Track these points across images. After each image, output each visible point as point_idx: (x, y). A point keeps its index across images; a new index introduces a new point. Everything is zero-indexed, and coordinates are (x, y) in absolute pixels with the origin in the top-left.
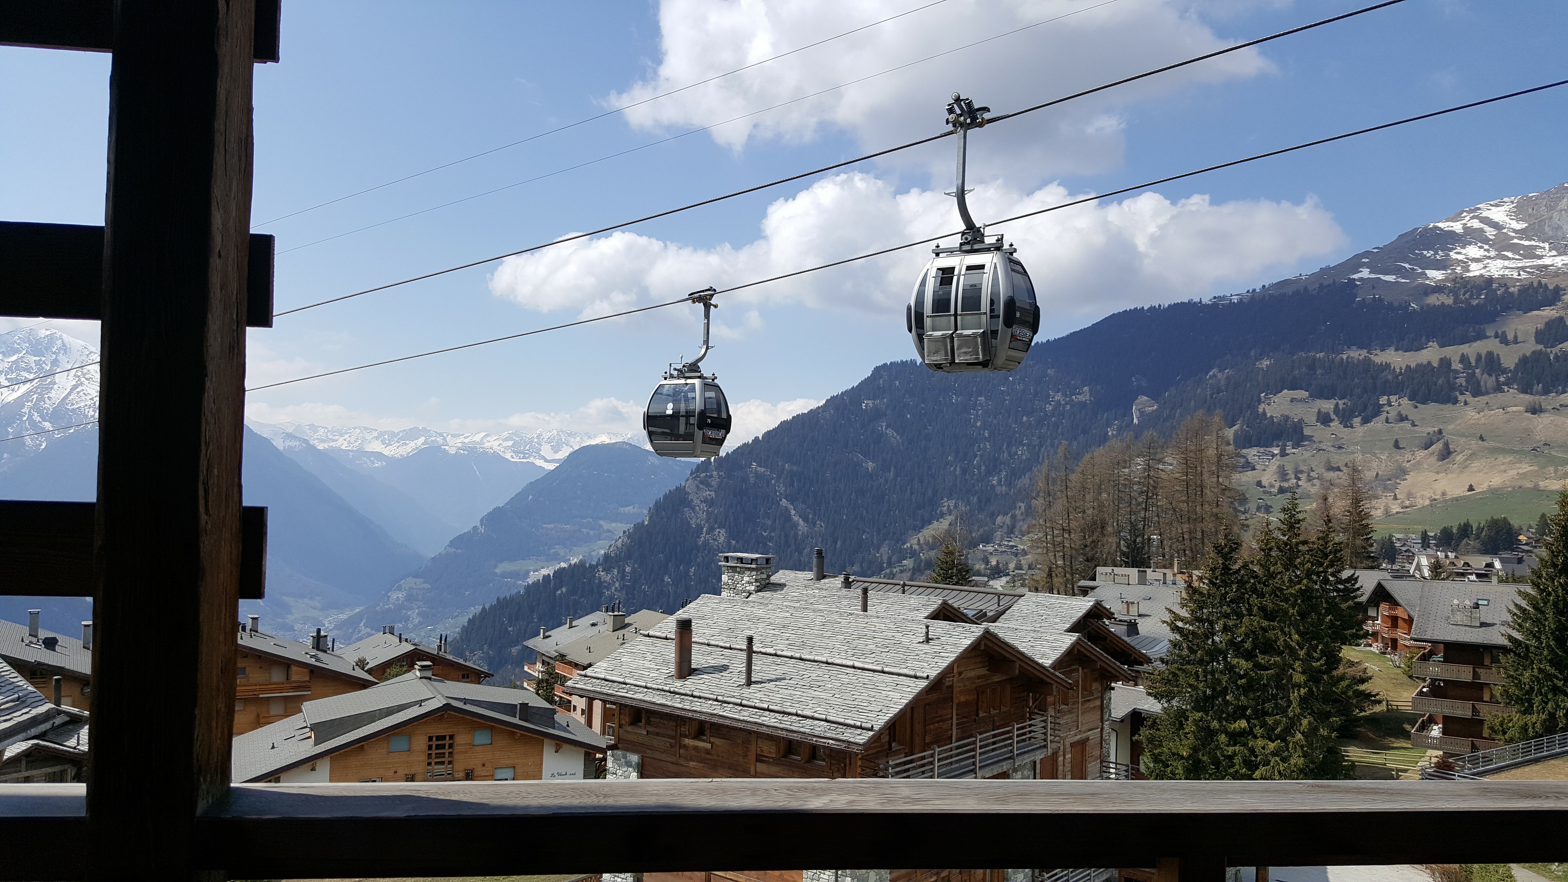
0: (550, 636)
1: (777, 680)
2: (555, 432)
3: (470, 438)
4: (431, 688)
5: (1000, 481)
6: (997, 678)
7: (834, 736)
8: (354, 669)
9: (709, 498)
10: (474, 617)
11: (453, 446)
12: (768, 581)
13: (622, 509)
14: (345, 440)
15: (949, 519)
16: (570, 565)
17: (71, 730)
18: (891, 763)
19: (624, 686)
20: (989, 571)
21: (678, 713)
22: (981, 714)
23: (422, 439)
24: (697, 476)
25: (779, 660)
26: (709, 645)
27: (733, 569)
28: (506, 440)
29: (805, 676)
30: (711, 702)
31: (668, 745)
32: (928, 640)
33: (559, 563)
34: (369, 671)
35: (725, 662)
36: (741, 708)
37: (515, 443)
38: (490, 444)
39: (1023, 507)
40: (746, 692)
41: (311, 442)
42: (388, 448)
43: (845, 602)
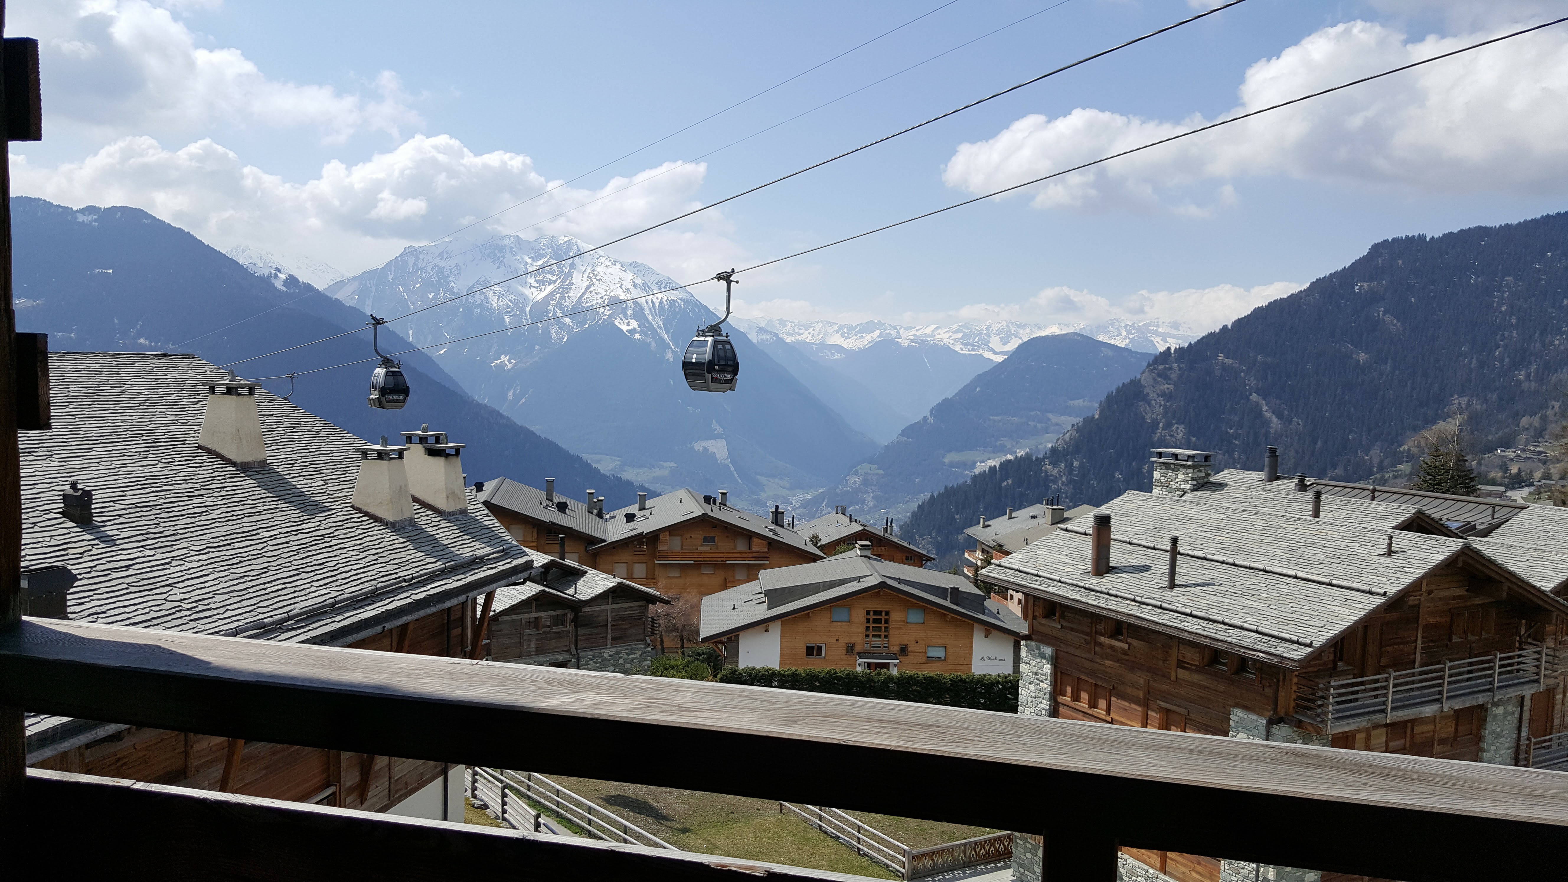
0: (989, 526)
1: (1204, 585)
2: (1004, 323)
3: (922, 330)
4: (870, 566)
5: (1528, 376)
6: (1478, 601)
7: (1265, 649)
8: (806, 544)
9: (1167, 391)
10: (923, 503)
11: (906, 338)
12: (1206, 480)
13: (1071, 402)
14: (809, 333)
15: (1459, 419)
16: (1017, 457)
17: (570, 581)
18: (1332, 683)
19: (1038, 578)
20: (1507, 480)
21: (1092, 610)
22: (1455, 639)
23: (877, 332)
24: (1154, 369)
25: (1208, 564)
26: (1131, 543)
27: (1167, 466)
28: (956, 332)
29: (1237, 583)
30: (1128, 602)
31: (1082, 641)
32: (1390, 553)
33: (1005, 456)
34: (822, 548)
35: (1147, 563)
36: (1161, 611)
37: (965, 335)
38: (939, 337)
39: (1557, 407)
40: (1169, 595)
41: (781, 336)
42: (847, 341)
43: (1296, 506)
